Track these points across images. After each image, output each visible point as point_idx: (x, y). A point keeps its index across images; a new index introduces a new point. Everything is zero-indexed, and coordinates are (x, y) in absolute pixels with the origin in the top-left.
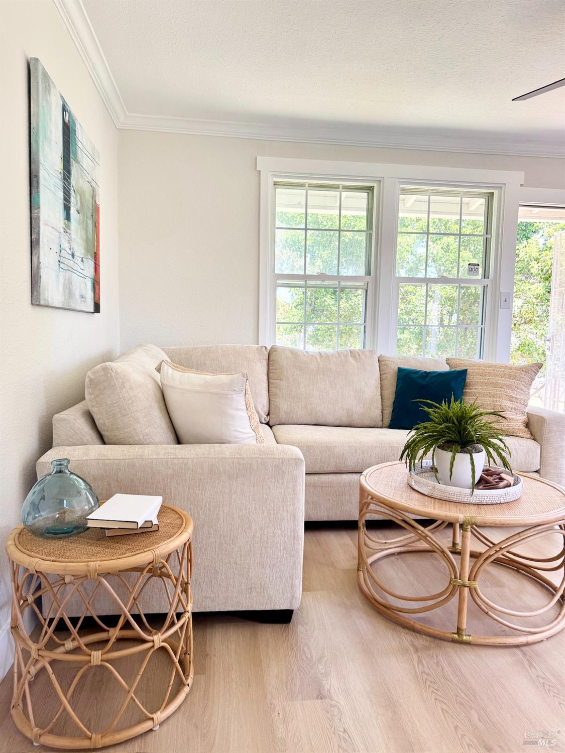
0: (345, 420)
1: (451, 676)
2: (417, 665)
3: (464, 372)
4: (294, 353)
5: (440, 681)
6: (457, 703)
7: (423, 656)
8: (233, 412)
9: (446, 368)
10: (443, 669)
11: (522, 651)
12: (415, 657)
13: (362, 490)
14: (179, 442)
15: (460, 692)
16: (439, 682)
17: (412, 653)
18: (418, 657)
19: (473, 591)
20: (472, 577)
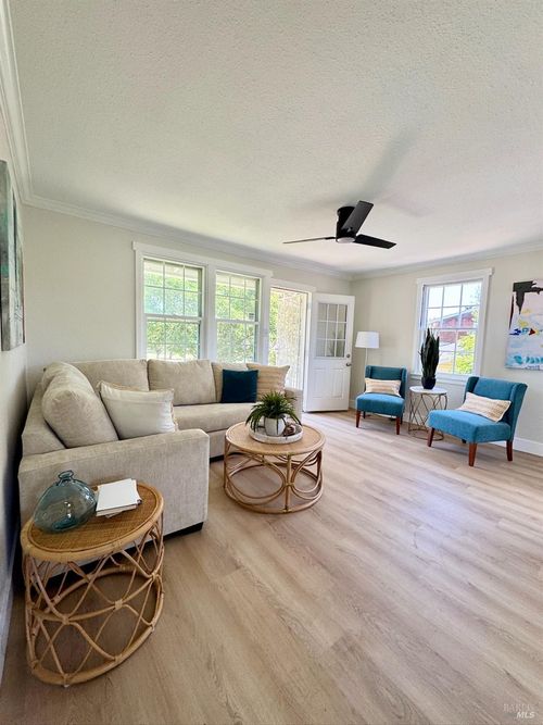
0: (197, 401)
1: (291, 532)
2: (274, 532)
3: (257, 371)
4: (164, 363)
7: (275, 526)
8: (165, 415)
9: (246, 369)
10: (286, 529)
11: (312, 509)
12: (271, 527)
13: (227, 442)
14: (120, 438)
15: (298, 539)
17: (269, 526)
18: (273, 527)
19: (292, 487)
20: (292, 481)
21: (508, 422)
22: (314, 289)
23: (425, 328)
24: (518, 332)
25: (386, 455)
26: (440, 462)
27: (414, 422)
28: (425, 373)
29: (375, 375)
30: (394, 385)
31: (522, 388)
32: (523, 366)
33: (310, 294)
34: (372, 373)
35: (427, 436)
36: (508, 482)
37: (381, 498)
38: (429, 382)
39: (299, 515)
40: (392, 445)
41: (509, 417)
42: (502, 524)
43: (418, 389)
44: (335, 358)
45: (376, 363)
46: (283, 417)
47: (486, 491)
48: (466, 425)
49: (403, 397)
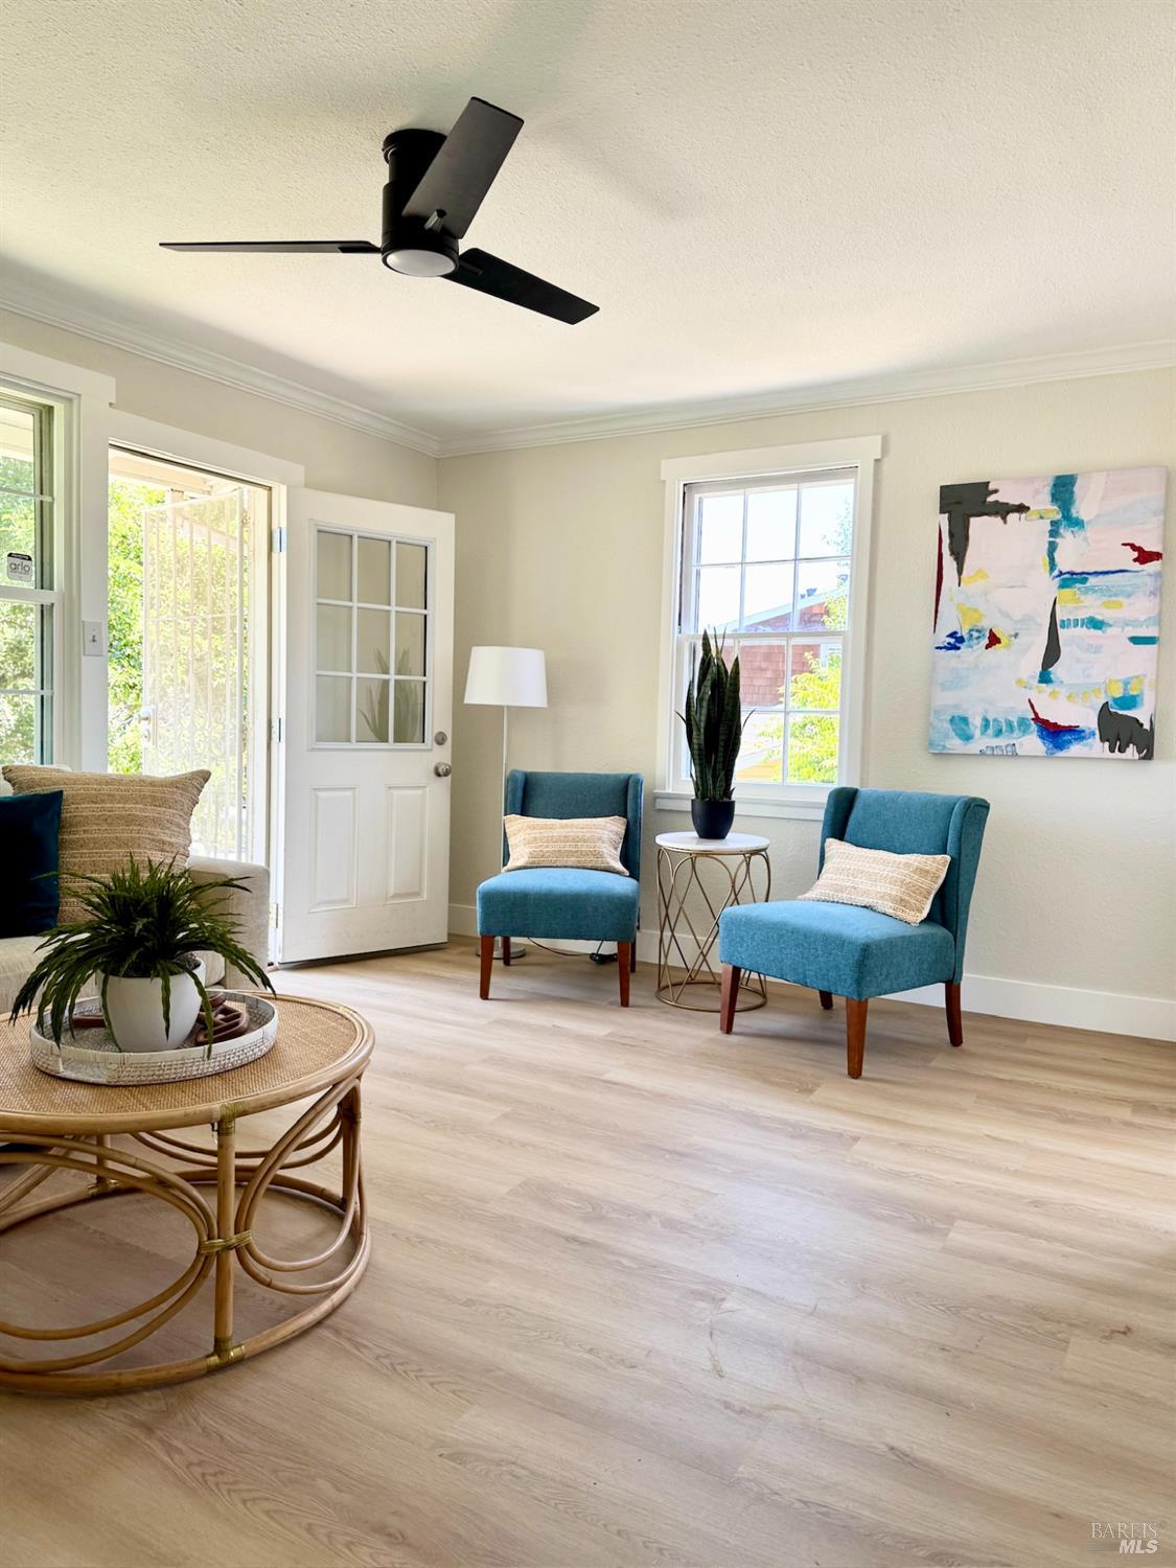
1: (245, 1441)
2: (169, 1460)
3: (56, 797)
5: (230, 1462)
6: (286, 1486)
7: (170, 1433)
9: (5, 791)
10: (221, 1437)
11: (329, 1327)
12: (154, 1444)
15: (277, 1460)
16: (230, 1467)
17: (144, 1440)
18: (161, 1441)
19: (244, 1251)
20: (242, 1223)
21: (945, 923)
22: (298, 472)
23: (692, 634)
24: (956, 642)
25: (593, 1080)
26: (762, 1076)
27: (674, 960)
28: (701, 786)
29: (538, 802)
30: (605, 832)
31: (975, 811)
32: (975, 747)
33: (281, 493)
34: (528, 796)
35: (718, 1000)
36: (959, 1110)
37: (588, 1232)
38: (714, 815)
39: (270, 1365)
40: (609, 1043)
41: (948, 907)
42: (958, 1237)
43: (681, 840)
44: (391, 744)
45: (539, 761)
46: (190, 968)
47: (904, 1146)
48: (832, 942)
49: (634, 875)
